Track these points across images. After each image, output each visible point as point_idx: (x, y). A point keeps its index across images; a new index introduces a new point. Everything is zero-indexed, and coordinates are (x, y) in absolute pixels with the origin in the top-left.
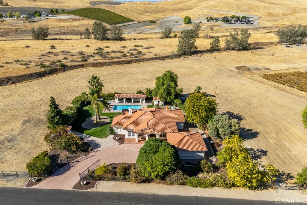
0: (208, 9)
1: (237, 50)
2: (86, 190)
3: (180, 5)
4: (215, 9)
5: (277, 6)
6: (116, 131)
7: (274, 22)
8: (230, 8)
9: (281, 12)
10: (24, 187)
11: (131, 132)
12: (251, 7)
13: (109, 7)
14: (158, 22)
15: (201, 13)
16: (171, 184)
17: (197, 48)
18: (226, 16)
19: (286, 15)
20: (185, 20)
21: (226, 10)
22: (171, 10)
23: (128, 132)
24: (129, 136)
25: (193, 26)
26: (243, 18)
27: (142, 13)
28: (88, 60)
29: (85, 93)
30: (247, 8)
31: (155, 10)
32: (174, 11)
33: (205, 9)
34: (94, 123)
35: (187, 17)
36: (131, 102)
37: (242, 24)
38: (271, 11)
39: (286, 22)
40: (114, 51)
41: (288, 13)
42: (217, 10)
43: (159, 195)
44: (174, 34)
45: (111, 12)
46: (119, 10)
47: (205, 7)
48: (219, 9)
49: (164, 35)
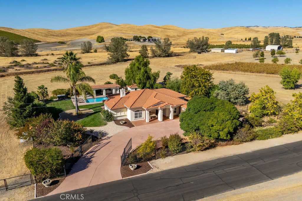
0: (115, 32)
1: (164, 57)
2: (146, 173)
3: (82, 31)
4: (121, 32)
5: (171, 30)
6: (115, 116)
7: (174, 41)
8: (134, 31)
9: (176, 34)
10: (35, 198)
11: (138, 112)
12: (150, 31)
13: (6, 29)
14: (68, 43)
15: (109, 35)
16: (242, 142)
17: (129, 56)
18: (136, 35)
19: (180, 36)
20: (98, 40)
21: (131, 33)
22: (76, 34)
23: (134, 113)
24: (135, 118)
25: (109, 44)
26: (150, 38)
27: (46, 36)
28: (7, 71)
29: (43, 86)
30: (148, 32)
31: (59, 34)
32: (79, 35)
33: (112, 32)
34: (75, 116)
35: (99, 37)
36: (102, 94)
37: (151, 42)
38: (167, 33)
39: (183, 41)
40: (36, 63)
41: (181, 35)
42: (123, 33)
43: (242, 154)
44: (94, 50)
45: (11, 33)
46: (19, 32)
47: (112, 31)
48: (125, 32)
49: (84, 50)
